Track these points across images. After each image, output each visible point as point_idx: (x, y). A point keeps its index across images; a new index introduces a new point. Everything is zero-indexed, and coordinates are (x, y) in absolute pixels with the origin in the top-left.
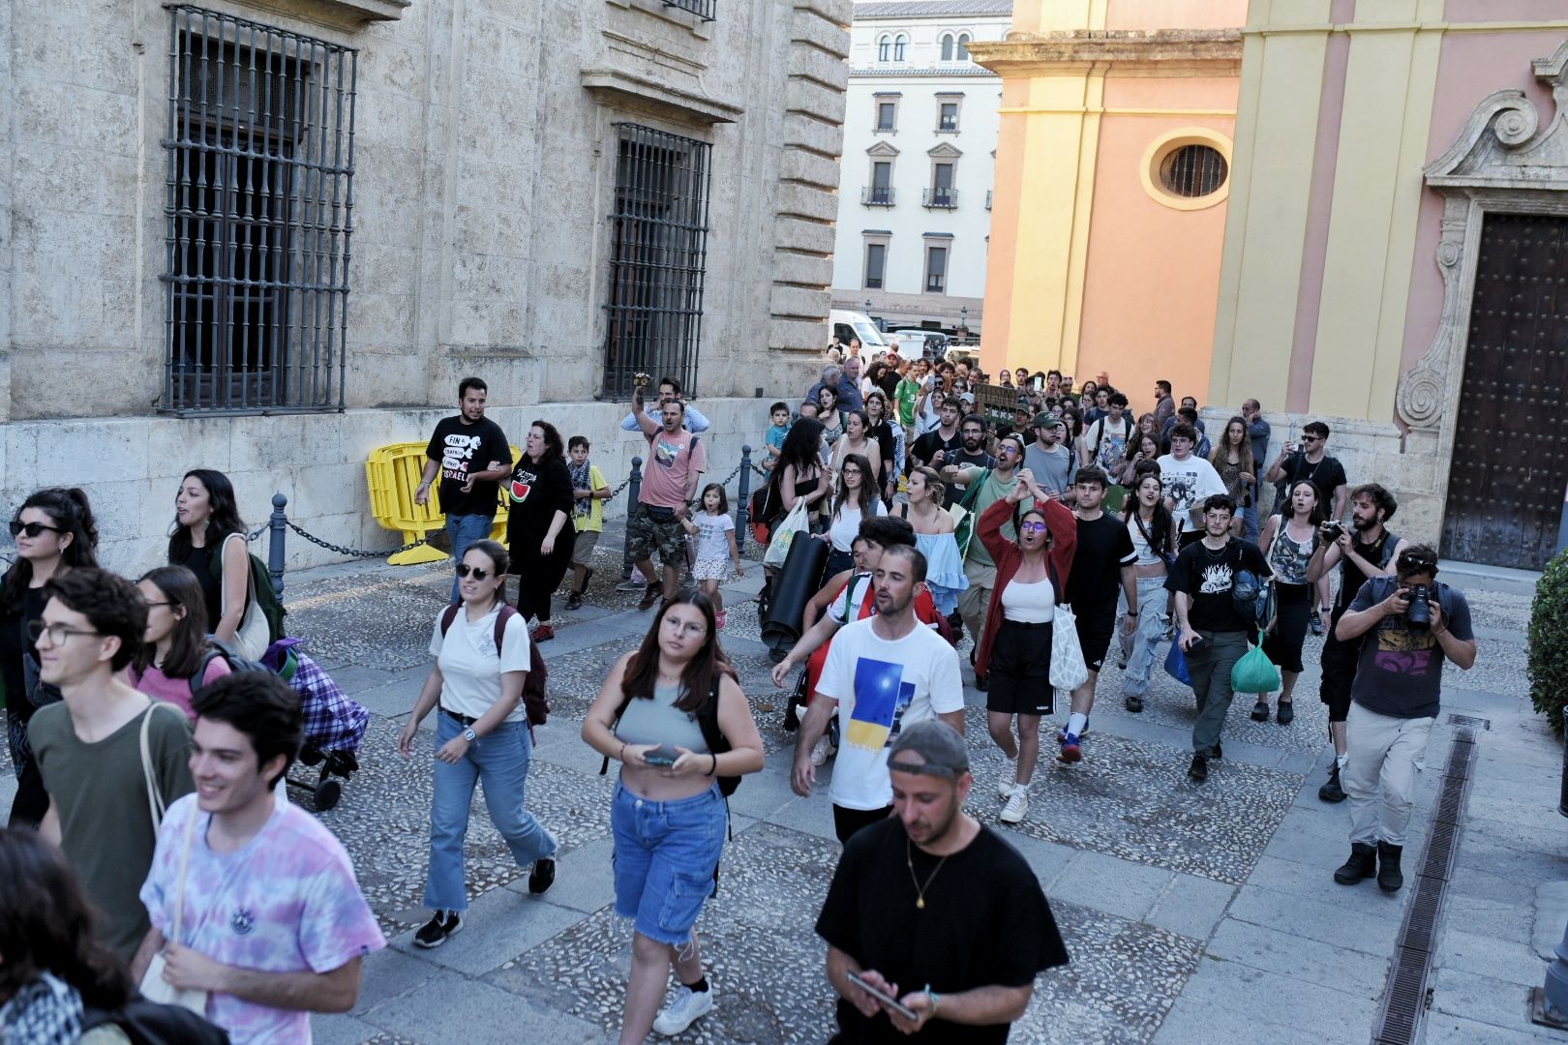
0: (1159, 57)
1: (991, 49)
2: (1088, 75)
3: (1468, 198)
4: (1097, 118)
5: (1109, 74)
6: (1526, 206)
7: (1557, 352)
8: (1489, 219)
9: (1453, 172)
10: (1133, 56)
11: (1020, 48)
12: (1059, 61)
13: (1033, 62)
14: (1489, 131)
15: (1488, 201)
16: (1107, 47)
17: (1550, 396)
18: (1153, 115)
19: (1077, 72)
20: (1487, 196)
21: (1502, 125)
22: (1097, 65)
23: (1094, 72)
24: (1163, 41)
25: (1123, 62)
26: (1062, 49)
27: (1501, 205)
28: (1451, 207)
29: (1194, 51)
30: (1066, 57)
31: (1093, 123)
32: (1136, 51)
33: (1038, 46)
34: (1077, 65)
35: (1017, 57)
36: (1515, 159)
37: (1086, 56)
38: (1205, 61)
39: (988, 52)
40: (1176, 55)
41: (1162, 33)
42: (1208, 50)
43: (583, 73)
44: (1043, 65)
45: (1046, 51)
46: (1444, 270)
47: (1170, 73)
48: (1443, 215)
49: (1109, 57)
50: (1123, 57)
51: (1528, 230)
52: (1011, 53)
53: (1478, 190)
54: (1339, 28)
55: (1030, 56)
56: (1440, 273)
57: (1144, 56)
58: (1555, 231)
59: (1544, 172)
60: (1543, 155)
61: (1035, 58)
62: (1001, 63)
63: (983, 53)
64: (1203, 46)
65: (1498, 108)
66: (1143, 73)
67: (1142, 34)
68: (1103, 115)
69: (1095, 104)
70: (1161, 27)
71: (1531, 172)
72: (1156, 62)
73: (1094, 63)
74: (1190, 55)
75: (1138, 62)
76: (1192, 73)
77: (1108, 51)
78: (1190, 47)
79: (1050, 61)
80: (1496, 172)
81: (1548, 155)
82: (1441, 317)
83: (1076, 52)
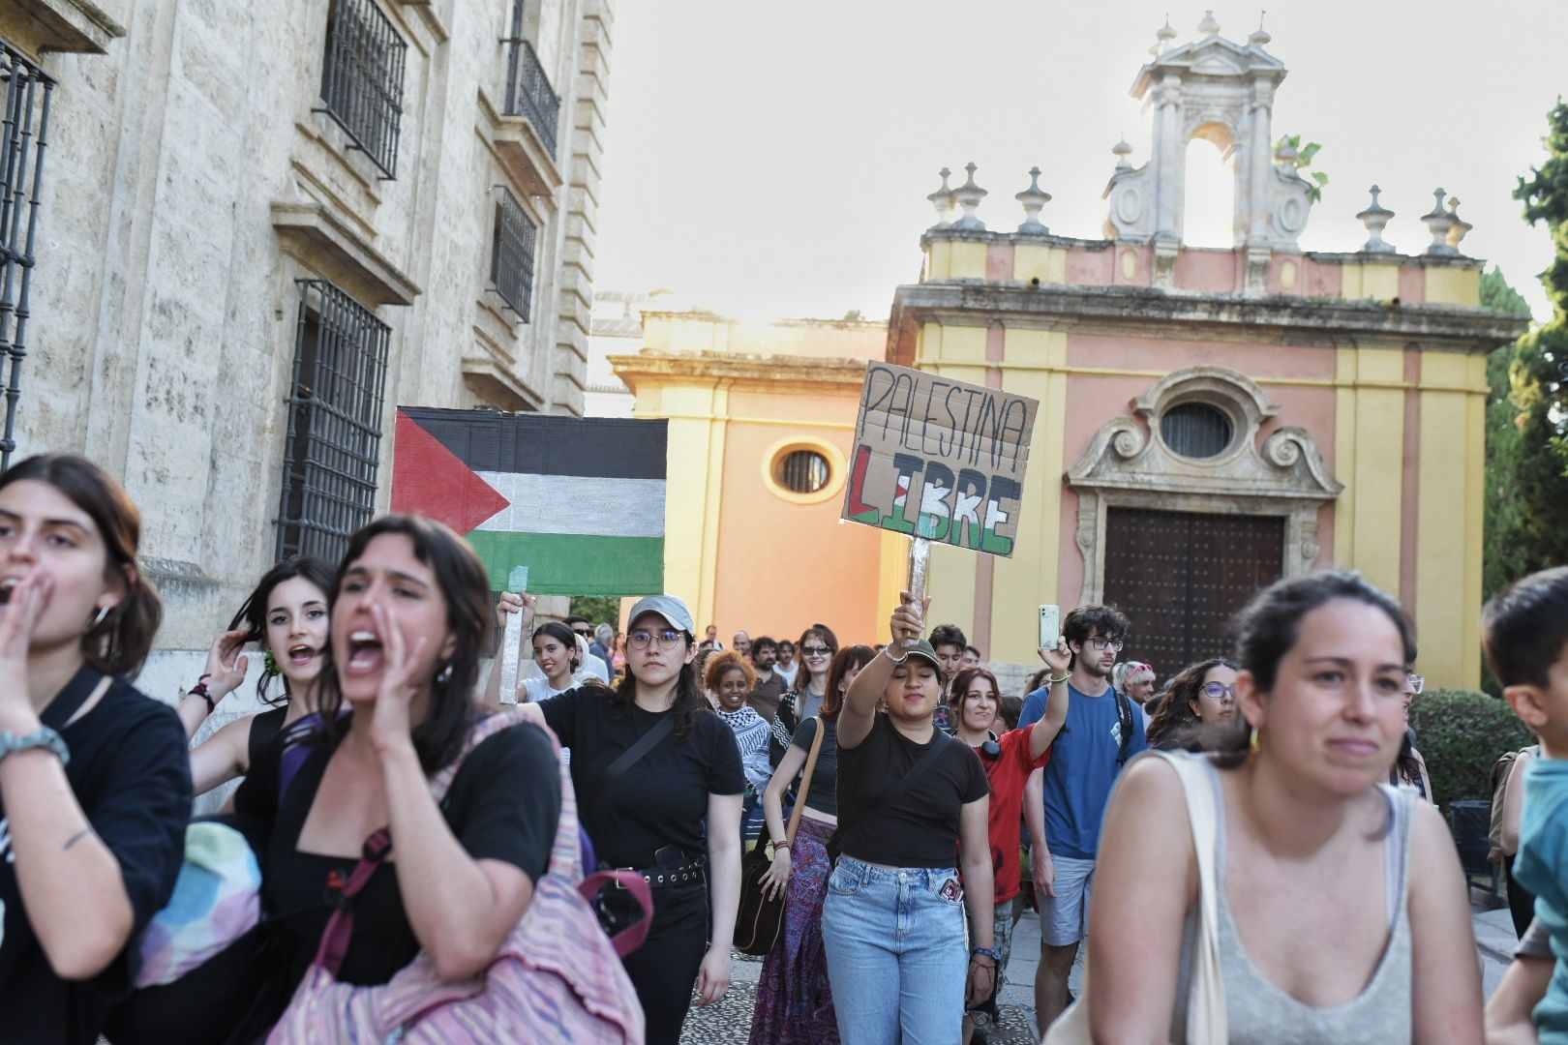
0: (778, 377)
1: (631, 361)
2: (715, 388)
3: (1096, 496)
4: (723, 424)
5: (733, 388)
6: (1137, 502)
7: (1161, 610)
8: (1112, 511)
9: (1088, 475)
10: (756, 375)
11: (657, 362)
12: (692, 375)
13: (667, 375)
14: (1112, 447)
15: (1111, 498)
16: (734, 366)
17: (1159, 643)
18: (771, 424)
19: (707, 384)
20: (1111, 494)
21: (1120, 442)
22: (724, 380)
23: (720, 386)
24: (781, 364)
25: (746, 379)
26: (695, 365)
27: (1119, 501)
28: (1085, 502)
29: (807, 374)
30: (698, 372)
31: (720, 428)
32: (760, 371)
33: (674, 361)
34: (706, 379)
35: (654, 369)
36: (1125, 467)
37: (715, 372)
38: (816, 382)
39: (628, 364)
40: (793, 376)
41: (775, 357)
42: (819, 373)
43: (464, 361)
44: (676, 378)
45: (681, 366)
46: (1082, 548)
47: (785, 390)
48: (1078, 506)
49: (735, 374)
50: (748, 375)
51: (1133, 520)
52: (649, 365)
53: (1104, 489)
54: (993, 365)
55: (666, 369)
56: (1080, 551)
57: (766, 375)
58: (1152, 521)
59: (1147, 478)
60: (1146, 465)
61: (670, 371)
62: (638, 373)
63: (623, 364)
64: (815, 370)
65: (1115, 430)
66: (761, 389)
67: (759, 357)
68: (728, 422)
69: (721, 412)
70: (776, 353)
71: (1139, 477)
72: (774, 381)
73: (721, 378)
74: (804, 377)
75: (760, 380)
76: (803, 391)
77: (735, 369)
78: (805, 370)
79: (683, 374)
80: (1114, 476)
81: (1149, 465)
82: (1083, 585)
83: (707, 368)
